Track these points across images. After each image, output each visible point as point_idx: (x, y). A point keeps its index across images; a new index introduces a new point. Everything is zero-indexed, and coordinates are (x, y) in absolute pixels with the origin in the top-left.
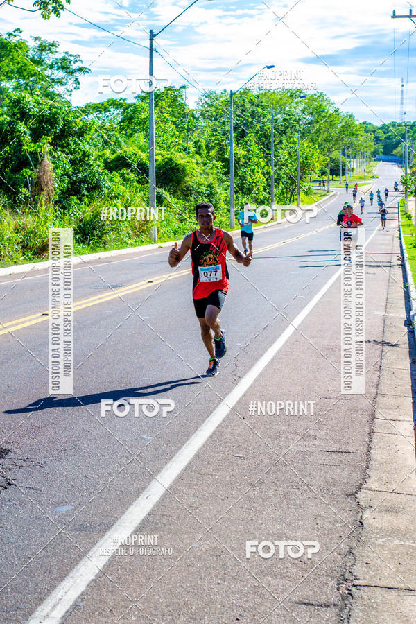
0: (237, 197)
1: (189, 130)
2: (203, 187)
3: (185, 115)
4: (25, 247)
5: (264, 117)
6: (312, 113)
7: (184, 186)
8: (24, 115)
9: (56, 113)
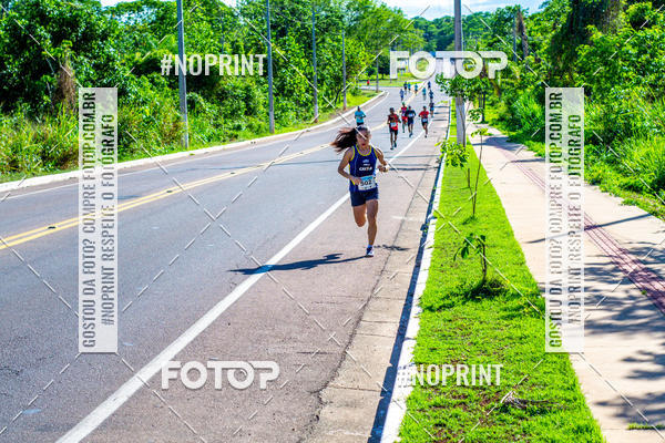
0: (277, 100)
1: (224, 29)
2: (238, 90)
3: (220, 14)
4: (45, 157)
5: (305, 14)
6: (357, 9)
7: (218, 90)
8: (44, 18)
9: (77, 15)
